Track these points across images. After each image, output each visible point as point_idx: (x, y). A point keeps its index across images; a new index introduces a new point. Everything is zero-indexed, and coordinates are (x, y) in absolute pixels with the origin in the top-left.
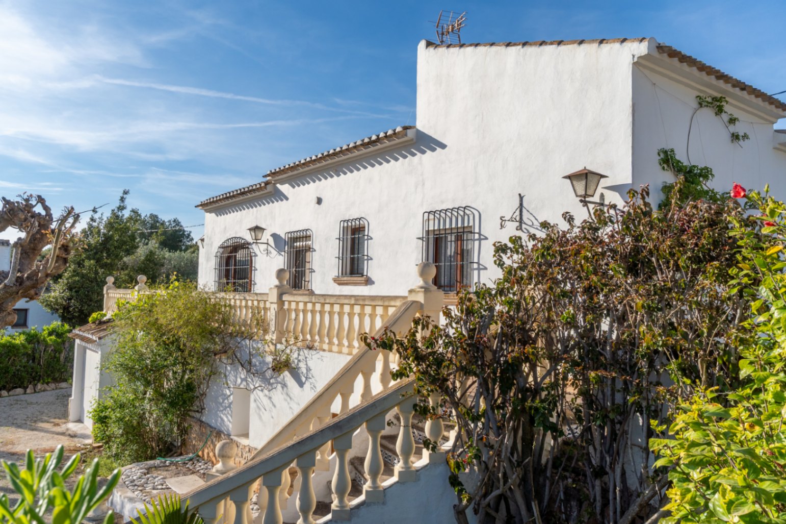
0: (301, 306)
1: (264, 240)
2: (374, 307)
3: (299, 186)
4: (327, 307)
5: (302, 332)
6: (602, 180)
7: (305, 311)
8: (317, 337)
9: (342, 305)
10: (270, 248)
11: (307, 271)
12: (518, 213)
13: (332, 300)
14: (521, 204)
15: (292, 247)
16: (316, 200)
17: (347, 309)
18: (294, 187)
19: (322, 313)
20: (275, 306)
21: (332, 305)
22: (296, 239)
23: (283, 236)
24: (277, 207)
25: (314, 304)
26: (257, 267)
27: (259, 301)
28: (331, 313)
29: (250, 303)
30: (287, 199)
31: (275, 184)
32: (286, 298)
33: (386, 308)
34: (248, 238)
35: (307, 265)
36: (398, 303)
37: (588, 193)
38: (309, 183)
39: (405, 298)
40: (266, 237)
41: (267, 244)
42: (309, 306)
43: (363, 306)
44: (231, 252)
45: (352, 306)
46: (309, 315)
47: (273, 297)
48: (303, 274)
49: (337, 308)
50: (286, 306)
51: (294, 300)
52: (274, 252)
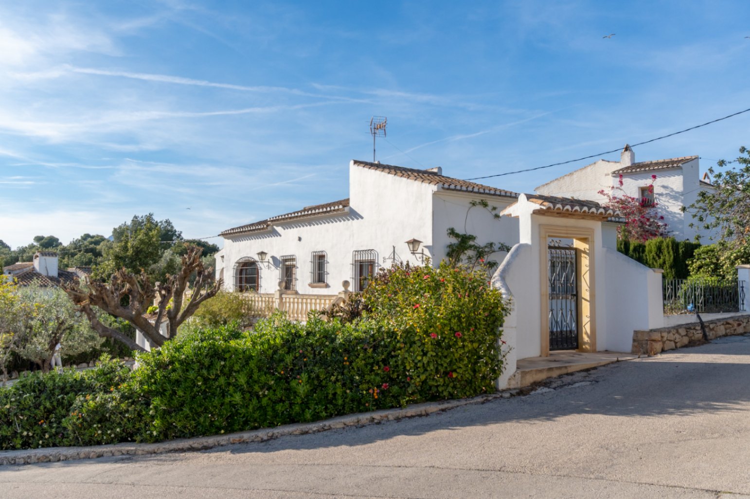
0: (292, 300)
1: (266, 260)
2: (325, 300)
3: (287, 229)
4: (304, 301)
5: (293, 313)
6: (421, 243)
7: (294, 303)
8: (300, 315)
9: (311, 299)
10: (270, 265)
11: (294, 280)
12: (392, 255)
13: (307, 297)
14: (394, 251)
15: (284, 265)
16: (298, 239)
17: (313, 301)
18: (284, 229)
19: (302, 303)
20: (278, 300)
21: (307, 299)
22: (286, 260)
23: (278, 258)
24: (274, 240)
25: (298, 299)
26: (262, 276)
27: (269, 298)
28: (306, 303)
29: (264, 299)
30: (280, 236)
31: (272, 226)
32: (283, 296)
33: (330, 300)
34: (257, 258)
35: (293, 275)
36: (334, 298)
37: (415, 249)
38: (293, 228)
39: (337, 296)
40: (268, 258)
41: (269, 262)
42: (296, 300)
43: (320, 300)
44: (243, 266)
45: (316, 300)
46: (296, 305)
47: (277, 295)
48: (291, 281)
49: (309, 301)
50: (284, 300)
51: (288, 298)
52: (273, 268)
